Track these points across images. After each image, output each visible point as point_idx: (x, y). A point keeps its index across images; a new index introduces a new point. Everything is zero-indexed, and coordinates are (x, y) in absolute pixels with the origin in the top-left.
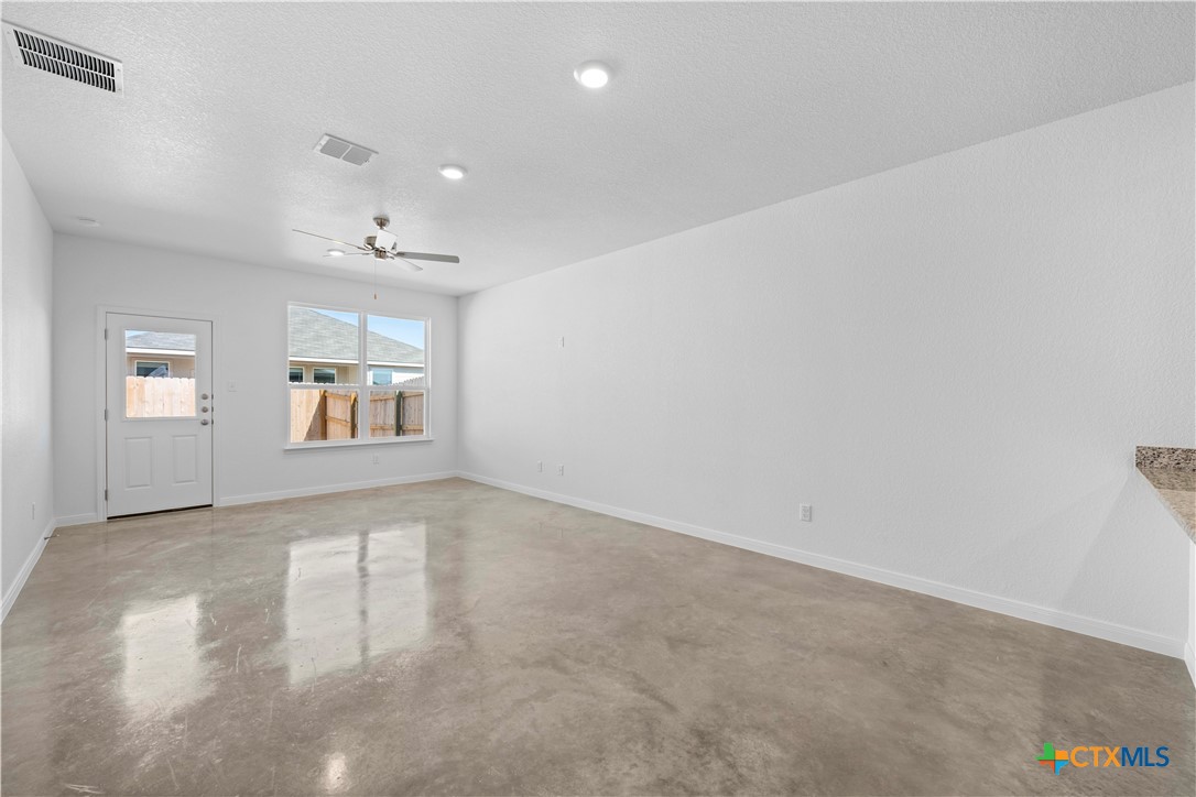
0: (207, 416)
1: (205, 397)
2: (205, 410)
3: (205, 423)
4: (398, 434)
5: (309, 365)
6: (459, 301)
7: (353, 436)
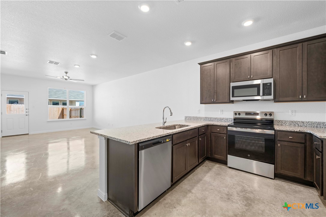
0: (27, 114)
1: (27, 109)
2: (27, 112)
3: (27, 115)
4: (80, 117)
5: (61, 101)
6: (93, 87)
7: (70, 118)
